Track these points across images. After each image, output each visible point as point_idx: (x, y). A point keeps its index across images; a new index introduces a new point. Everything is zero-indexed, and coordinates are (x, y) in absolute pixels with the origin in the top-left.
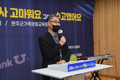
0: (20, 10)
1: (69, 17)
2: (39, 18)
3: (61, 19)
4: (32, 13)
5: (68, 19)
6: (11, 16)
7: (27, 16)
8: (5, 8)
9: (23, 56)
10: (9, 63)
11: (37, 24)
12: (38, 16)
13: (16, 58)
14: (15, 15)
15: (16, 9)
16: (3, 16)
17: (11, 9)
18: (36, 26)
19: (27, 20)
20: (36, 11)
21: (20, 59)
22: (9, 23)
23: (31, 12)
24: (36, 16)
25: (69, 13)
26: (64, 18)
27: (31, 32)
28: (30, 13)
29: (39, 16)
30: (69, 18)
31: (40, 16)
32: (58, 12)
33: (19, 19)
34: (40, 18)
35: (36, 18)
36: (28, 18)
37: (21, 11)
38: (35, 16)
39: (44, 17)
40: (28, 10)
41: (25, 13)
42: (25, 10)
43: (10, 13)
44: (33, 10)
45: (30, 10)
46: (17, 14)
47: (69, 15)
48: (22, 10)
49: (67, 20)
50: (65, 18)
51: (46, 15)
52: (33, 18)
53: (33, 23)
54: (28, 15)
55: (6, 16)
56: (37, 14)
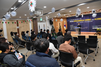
3: (96, 20)
9: (87, 27)
10: (84, 28)
11: (90, 21)
13: (86, 27)
19: (88, 21)
21: (86, 28)
27: (88, 23)
28: (88, 20)
32: (95, 18)
33: (86, 21)
43: (85, 20)
47: (99, 18)
49: (98, 20)
56: (90, 20)
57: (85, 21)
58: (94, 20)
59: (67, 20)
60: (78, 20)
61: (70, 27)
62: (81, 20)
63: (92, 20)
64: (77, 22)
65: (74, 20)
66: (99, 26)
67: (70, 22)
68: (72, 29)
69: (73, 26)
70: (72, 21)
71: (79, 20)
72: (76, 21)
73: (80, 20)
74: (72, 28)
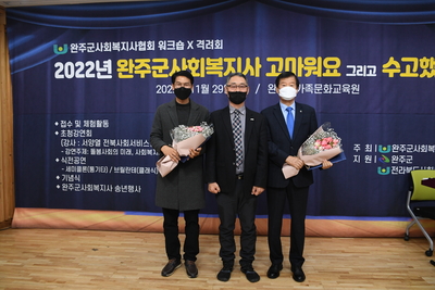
0: (288, 60)
1: (431, 67)
2: (336, 74)
3: (402, 75)
4: (316, 65)
5: (425, 73)
6: (268, 75)
7: (304, 72)
8: (257, 59)
11: (328, 89)
12: (332, 71)
14: (277, 71)
15: (280, 60)
16: (252, 74)
17: (269, 59)
18: (326, 92)
19: (304, 80)
20: (327, 59)
22: (264, 89)
23: (314, 63)
24: (328, 71)
25: (428, 58)
26: (411, 72)
28: (312, 65)
29: (335, 71)
30: (429, 70)
31: (339, 70)
32: (392, 58)
34: (339, 75)
35: (328, 74)
36: (307, 75)
37: (291, 62)
38: (324, 70)
39: (351, 71)
40: (307, 59)
41: (301, 66)
42: (300, 59)
43: (266, 67)
44: (320, 58)
45: (313, 59)
46: (280, 69)
47: (431, 62)
48: (293, 60)
49: (422, 76)
50: (415, 69)
51: (354, 67)
52: (319, 75)
53: (318, 88)
54: (305, 68)
55: (258, 75)
56: (331, 66)
57: (264, 80)
58: (381, 76)
59: (9, 37)
60: (178, 55)
61: (60, 152)
62: (214, 66)
63: (359, 71)
64: (161, 89)
65: (115, 56)
66: (423, 149)
67: (65, 71)
68: (87, 178)
69: (98, 133)
70: (86, 57)
71: (189, 54)
72: (142, 67)
73: (198, 53)
74: (91, 160)
